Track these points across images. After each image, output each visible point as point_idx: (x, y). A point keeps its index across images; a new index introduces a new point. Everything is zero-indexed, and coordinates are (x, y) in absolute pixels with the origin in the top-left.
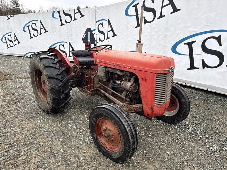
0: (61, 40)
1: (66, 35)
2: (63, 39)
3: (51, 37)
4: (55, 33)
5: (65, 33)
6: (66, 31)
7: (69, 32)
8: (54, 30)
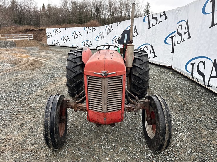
0: (146, 42)
1: (150, 37)
2: (148, 41)
3: (140, 39)
4: (143, 35)
5: (150, 36)
6: (151, 34)
7: (154, 35)
8: (143, 33)
